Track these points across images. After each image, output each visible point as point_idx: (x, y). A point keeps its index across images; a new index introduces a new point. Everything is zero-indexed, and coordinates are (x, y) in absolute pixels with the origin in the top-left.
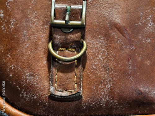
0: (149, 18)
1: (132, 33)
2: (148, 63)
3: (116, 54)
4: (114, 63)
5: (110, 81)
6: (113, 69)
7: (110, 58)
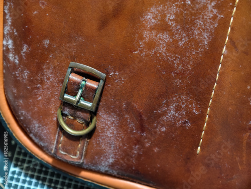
0: (171, 107)
1: (147, 120)
2: (156, 150)
3: (125, 136)
4: (120, 143)
5: (112, 157)
6: (118, 148)
7: (118, 138)
